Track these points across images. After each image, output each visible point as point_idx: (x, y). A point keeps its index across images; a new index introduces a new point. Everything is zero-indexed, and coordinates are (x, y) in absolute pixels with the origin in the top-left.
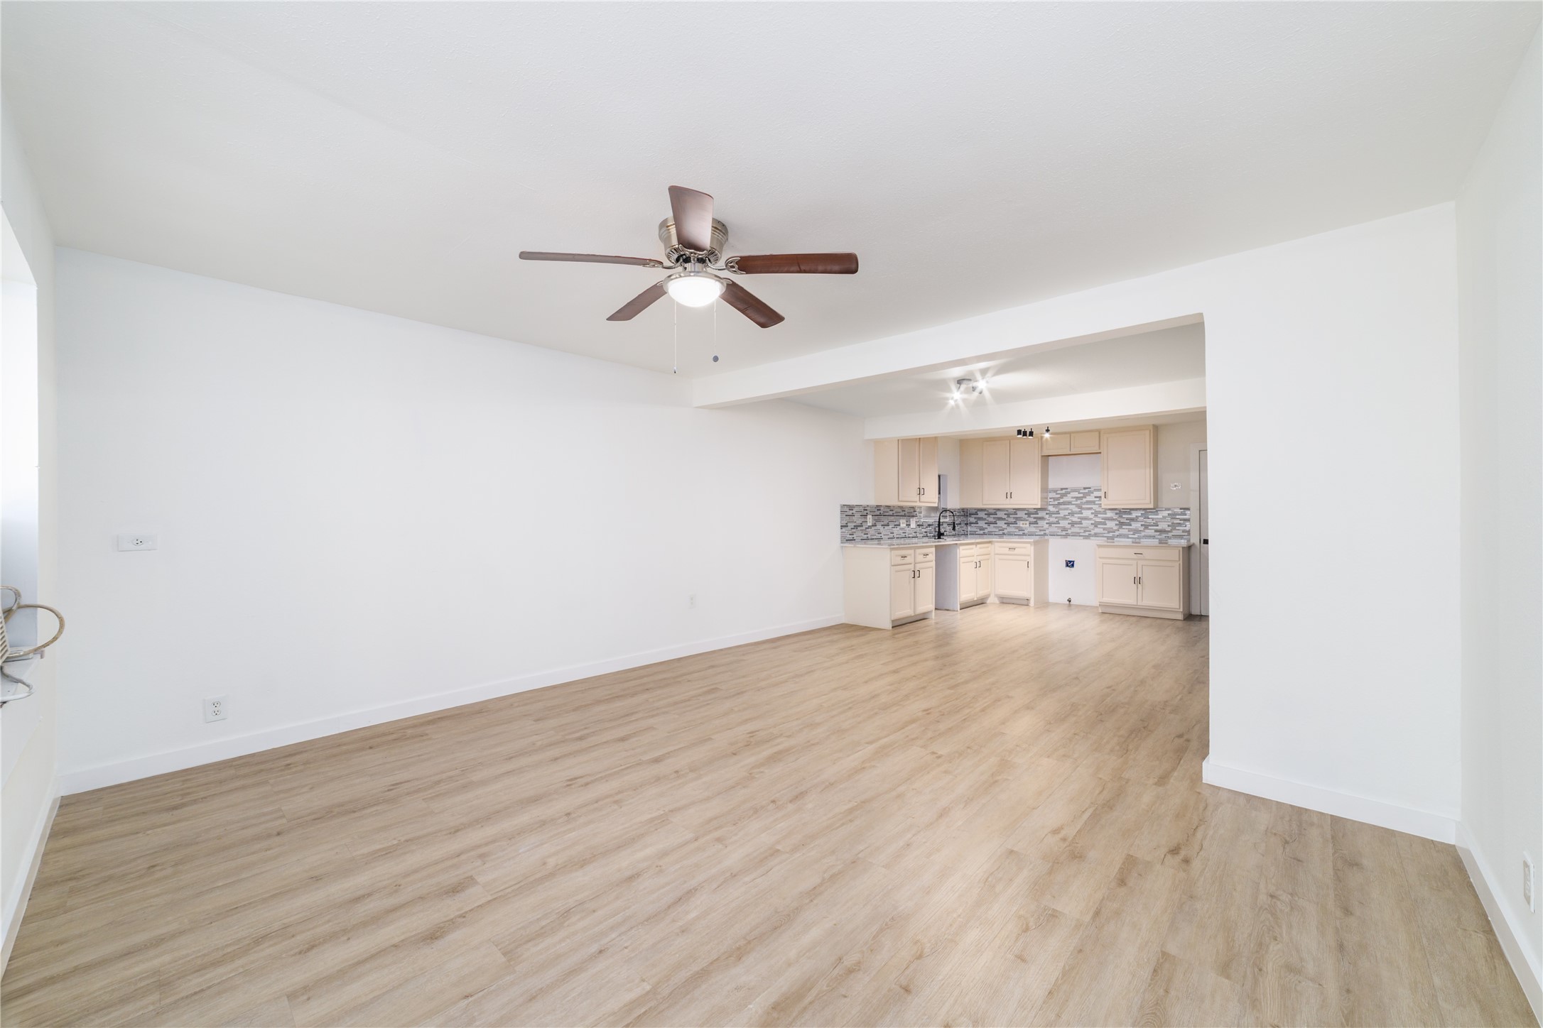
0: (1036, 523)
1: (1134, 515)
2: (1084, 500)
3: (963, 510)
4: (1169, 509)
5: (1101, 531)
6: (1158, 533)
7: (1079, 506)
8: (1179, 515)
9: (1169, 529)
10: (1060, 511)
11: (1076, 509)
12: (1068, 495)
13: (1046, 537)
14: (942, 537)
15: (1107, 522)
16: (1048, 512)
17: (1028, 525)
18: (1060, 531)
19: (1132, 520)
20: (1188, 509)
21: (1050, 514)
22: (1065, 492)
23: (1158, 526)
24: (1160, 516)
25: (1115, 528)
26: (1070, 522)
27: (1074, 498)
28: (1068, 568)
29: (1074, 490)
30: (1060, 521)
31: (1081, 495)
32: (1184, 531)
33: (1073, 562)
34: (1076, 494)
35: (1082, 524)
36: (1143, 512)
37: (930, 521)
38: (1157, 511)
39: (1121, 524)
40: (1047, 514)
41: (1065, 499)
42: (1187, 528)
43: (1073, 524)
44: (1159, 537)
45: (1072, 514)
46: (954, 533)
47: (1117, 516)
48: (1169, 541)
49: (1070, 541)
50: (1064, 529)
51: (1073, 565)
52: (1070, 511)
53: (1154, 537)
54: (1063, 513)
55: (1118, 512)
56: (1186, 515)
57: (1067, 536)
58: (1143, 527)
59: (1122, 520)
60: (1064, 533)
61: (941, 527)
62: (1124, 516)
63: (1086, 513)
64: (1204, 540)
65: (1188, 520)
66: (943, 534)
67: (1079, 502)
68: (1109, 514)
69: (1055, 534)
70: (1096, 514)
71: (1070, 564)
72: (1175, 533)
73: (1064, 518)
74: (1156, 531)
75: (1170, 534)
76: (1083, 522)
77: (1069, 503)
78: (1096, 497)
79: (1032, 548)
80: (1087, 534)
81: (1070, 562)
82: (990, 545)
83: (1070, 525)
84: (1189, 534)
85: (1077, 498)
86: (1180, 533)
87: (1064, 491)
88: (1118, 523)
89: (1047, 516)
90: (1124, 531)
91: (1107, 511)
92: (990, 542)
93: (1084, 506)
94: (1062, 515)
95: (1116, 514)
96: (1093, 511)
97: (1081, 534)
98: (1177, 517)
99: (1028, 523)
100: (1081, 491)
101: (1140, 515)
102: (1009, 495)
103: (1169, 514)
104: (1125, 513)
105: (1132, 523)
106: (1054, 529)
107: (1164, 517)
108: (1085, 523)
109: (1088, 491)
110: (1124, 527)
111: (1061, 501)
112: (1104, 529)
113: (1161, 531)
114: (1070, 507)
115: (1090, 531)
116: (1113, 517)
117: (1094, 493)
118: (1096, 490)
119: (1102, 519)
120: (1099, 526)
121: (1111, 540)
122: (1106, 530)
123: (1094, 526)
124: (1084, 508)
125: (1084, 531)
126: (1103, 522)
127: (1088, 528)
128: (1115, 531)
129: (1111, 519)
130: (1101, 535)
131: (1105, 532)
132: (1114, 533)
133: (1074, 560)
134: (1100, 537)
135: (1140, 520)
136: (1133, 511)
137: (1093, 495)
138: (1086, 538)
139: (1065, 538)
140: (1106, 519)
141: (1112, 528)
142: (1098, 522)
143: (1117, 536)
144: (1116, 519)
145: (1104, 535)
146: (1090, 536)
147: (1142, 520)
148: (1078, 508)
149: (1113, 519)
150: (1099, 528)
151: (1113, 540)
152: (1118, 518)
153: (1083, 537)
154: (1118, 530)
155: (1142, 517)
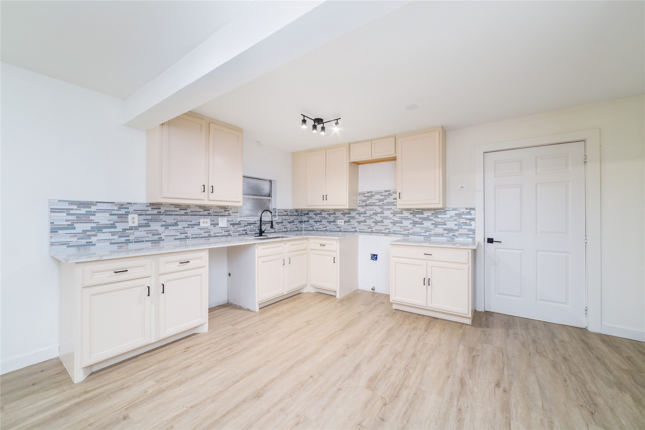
0: (349, 221)
1: (426, 214)
2: (385, 201)
3: (297, 211)
4: (455, 209)
5: (398, 228)
6: (446, 232)
7: (381, 207)
8: (465, 214)
9: (456, 228)
10: (367, 212)
11: (379, 210)
12: (373, 197)
13: (356, 234)
14: (263, 234)
15: (403, 221)
16: (358, 212)
17: (342, 224)
18: (366, 228)
19: (424, 219)
20: (473, 209)
21: (359, 214)
22: (371, 195)
23: (446, 225)
24: (448, 216)
25: (410, 226)
26: (374, 221)
27: (378, 199)
28: (372, 261)
29: (377, 193)
30: (367, 220)
31: (383, 197)
32: (469, 230)
33: (377, 255)
34: (378, 197)
36: (434, 212)
37: (252, 220)
38: (445, 211)
39: (415, 223)
40: (357, 214)
41: (371, 201)
42: (472, 227)
43: (376, 222)
44: (447, 235)
45: (376, 214)
46: (273, 230)
47: (412, 215)
48: (456, 239)
49: (374, 237)
51: (376, 258)
52: (374, 212)
53: (442, 235)
54: (369, 213)
55: (412, 212)
56: (471, 214)
57: (372, 232)
58: (433, 226)
59: (416, 219)
60: (370, 230)
61: (262, 226)
62: (417, 216)
63: (387, 213)
64: (488, 239)
65: (473, 219)
66: (264, 232)
67: (381, 203)
68: (406, 214)
69: (363, 231)
70: (394, 214)
71: (374, 257)
72: (461, 231)
73: (370, 217)
74: (445, 230)
75: (457, 233)
76: (384, 221)
77: (373, 204)
78: (393, 199)
79: (338, 245)
80: (387, 231)
81: (374, 255)
82: (306, 241)
83: (374, 224)
84: (474, 233)
85: (380, 200)
86: (466, 232)
87: (369, 194)
88: (412, 222)
89: (357, 216)
90: (417, 229)
91: (404, 211)
92: (306, 239)
93: (384, 207)
94: (368, 215)
95: (411, 214)
96: (392, 212)
97: (383, 231)
98: (464, 216)
99: (343, 221)
100: (383, 194)
101: (430, 214)
102: (325, 198)
103: (456, 214)
104: (418, 213)
105: (424, 222)
106: (362, 226)
107: (451, 217)
108: (386, 222)
109: (388, 193)
110: (417, 225)
111: (368, 202)
112: (401, 227)
113: (449, 230)
114: (374, 208)
115: (390, 229)
116: (408, 217)
117: (392, 195)
118: (393, 192)
119: (399, 218)
120: (397, 225)
121: (407, 237)
122: (403, 228)
123: (393, 225)
124: (385, 209)
125: (385, 229)
126: (400, 221)
127: (388, 226)
128: (410, 229)
129: (407, 218)
130: (398, 232)
131: (402, 230)
132: (409, 230)
133: (377, 254)
134: (398, 234)
135: (431, 219)
136: (425, 211)
137: (391, 197)
138: (386, 235)
139: (370, 234)
140: (402, 218)
141: (408, 227)
142: (396, 221)
143: (411, 233)
144: (411, 218)
145: (401, 233)
146: (389, 233)
147: (432, 219)
148: (381, 209)
149: (408, 218)
150: (397, 226)
151: (409, 237)
152: (412, 217)
153: (384, 234)
154: (412, 229)
155: (433, 216)
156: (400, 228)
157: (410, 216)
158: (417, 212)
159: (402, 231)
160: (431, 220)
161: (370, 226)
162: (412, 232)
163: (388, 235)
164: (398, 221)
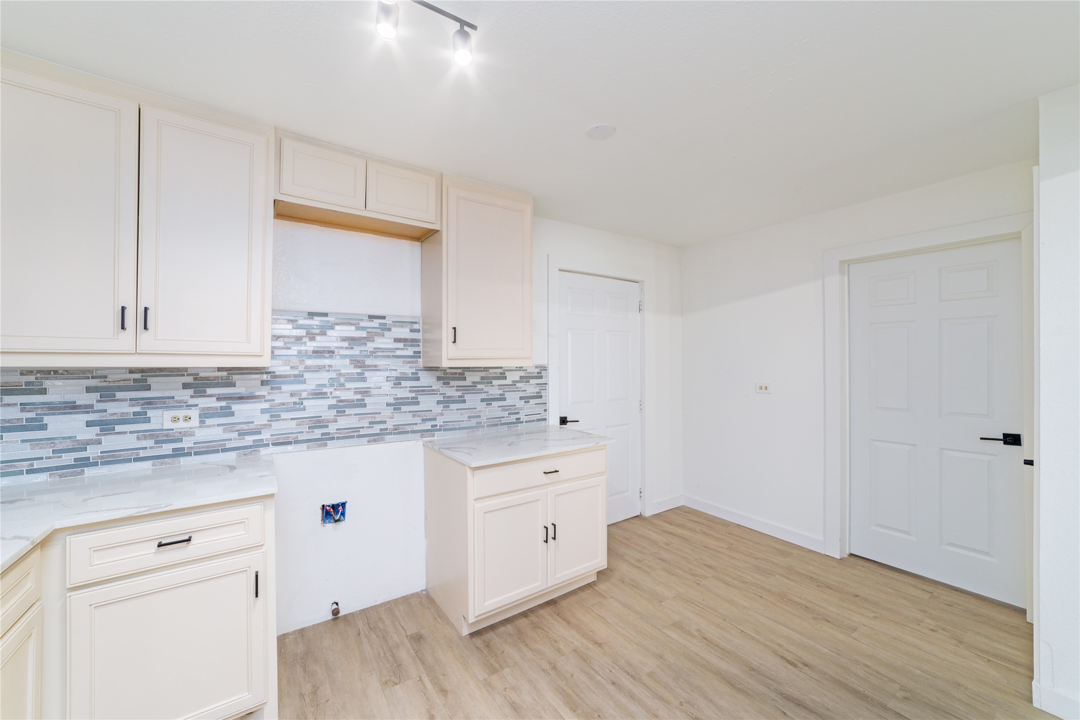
0: (227, 412)
1: (470, 380)
2: (370, 346)
4: (519, 368)
5: (409, 419)
6: (506, 414)
7: (358, 363)
8: (534, 378)
9: (521, 404)
10: (306, 375)
11: (349, 369)
12: (329, 331)
13: (264, 451)
15: (420, 398)
16: (267, 378)
17: (195, 422)
18: (305, 429)
19: (467, 390)
20: (545, 368)
21: (275, 383)
22: (320, 322)
23: (505, 400)
25: (438, 409)
26: (333, 402)
27: (344, 339)
28: (328, 524)
29: (345, 320)
30: (304, 403)
31: (363, 334)
33: (343, 505)
34: (348, 330)
35: (365, 405)
36: (484, 375)
39: (446, 402)
40: (263, 383)
43: (341, 407)
45: (339, 382)
47: (440, 383)
49: (334, 452)
50: (318, 423)
51: (340, 515)
53: (497, 422)
54: (312, 381)
55: (440, 374)
56: (542, 376)
57: (326, 439)
58: (484, 404)
59: (450, 392)
60: (317, 433)
62: (452, 384)
63: (377, 378)
64: (561, 419)
65: (544, 386)
67: (356, 351)
68: (426, 380)
69: (291, 437)
70: (396, 379)
71: (334, 512)
73: (317, 394)
75: (522, 414)
76: (366, 400)
77: (332, 353)
78: (397, 340)
80: (377, 429)
81: (335, 507)
83: (334, 412)
84: (546, 410)
85: (352, 341)
87: (316, 321)
88: (441, 398)
89: (264, 391)
90: (452, 415)
91: (420, 373)
93: (368, 362)
95: (439, 378)
96: (392, 373)
97: (362, 432)
98: (534, 381)
100: (362, 324)
101: (478, 379)
103: (521, 377)
104: (455, 376)
106: (284, 424)
109: (380, 323)
110: (452, 406)
113: (511, 410)
114: (335, 362)
115: (385, 422)
116: (432, 387)
117: (390, 330)
118: (393, 322)
119: (410, 391)
120: (404, 408)
121: (429, 436)
122: (419, 416)
123: (394, 409)
124: (369, 366)
125: (370, 423)
126: (412, 398)
127: (380, 413)
128: (437, 415)
129: (429, 391)
130: (409, 428)
131: (418, 420)
132: (435, 419)
133: (343, 501)
134: (407, 432)
135: (480, 389)
136: (468, 371)
137: (387, 333)
138: (374, 440)
139: (320, 446)
140: (418, 391)
141: (431, 411)
142: (402, 398)
143: (440, 426)
144: (438, 390)
145: (416, 428)
146: (383, 433)
147: (483, 389)
148: (355, 367)
149: (433, 390)
150: (406, 412)
151: (433, 436)
152: (442, 387)
153: (367, 439)
154: (442, 415)
155: (484, 383)
156: (414, 416)
157: (437, 386)
158: (452, 374)
159: (417, 424)
160: (481, 391)
161: (319, 421)
162: (442, 423)
163: (378, 441)
164: (408, 398)
